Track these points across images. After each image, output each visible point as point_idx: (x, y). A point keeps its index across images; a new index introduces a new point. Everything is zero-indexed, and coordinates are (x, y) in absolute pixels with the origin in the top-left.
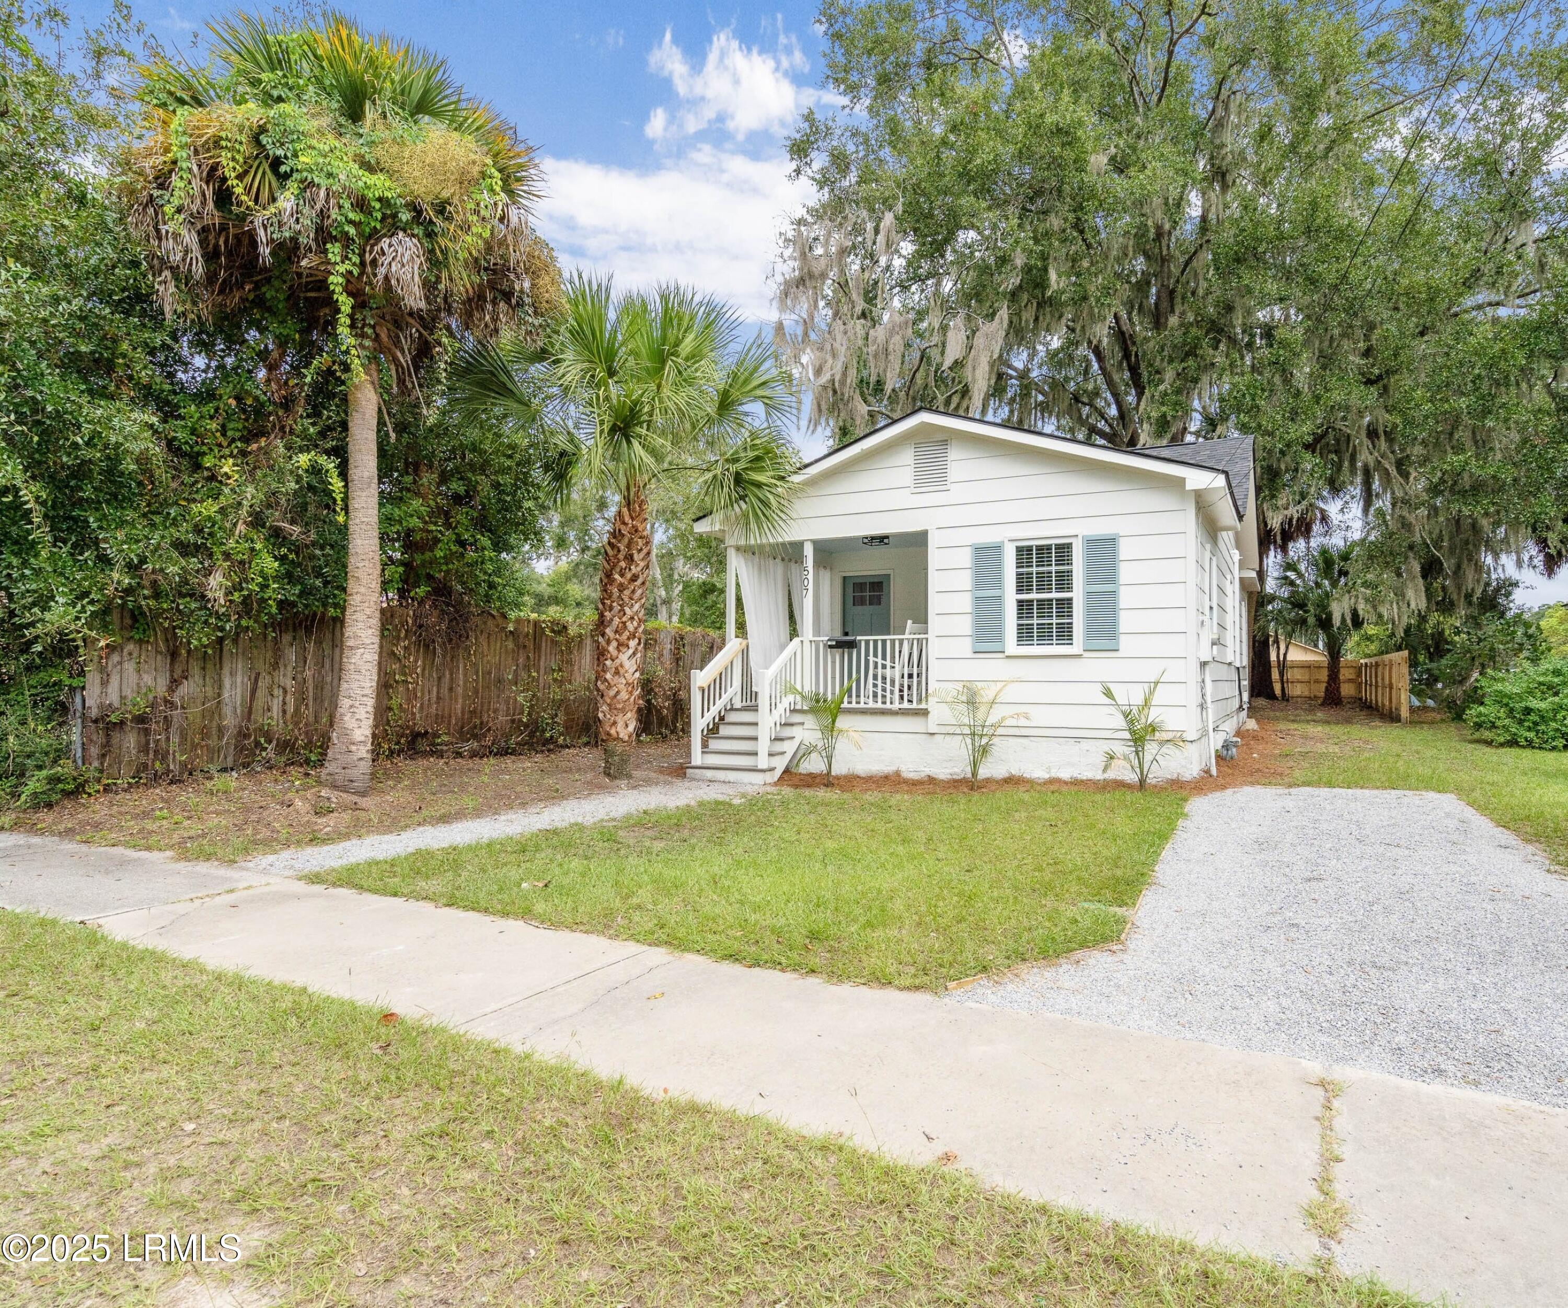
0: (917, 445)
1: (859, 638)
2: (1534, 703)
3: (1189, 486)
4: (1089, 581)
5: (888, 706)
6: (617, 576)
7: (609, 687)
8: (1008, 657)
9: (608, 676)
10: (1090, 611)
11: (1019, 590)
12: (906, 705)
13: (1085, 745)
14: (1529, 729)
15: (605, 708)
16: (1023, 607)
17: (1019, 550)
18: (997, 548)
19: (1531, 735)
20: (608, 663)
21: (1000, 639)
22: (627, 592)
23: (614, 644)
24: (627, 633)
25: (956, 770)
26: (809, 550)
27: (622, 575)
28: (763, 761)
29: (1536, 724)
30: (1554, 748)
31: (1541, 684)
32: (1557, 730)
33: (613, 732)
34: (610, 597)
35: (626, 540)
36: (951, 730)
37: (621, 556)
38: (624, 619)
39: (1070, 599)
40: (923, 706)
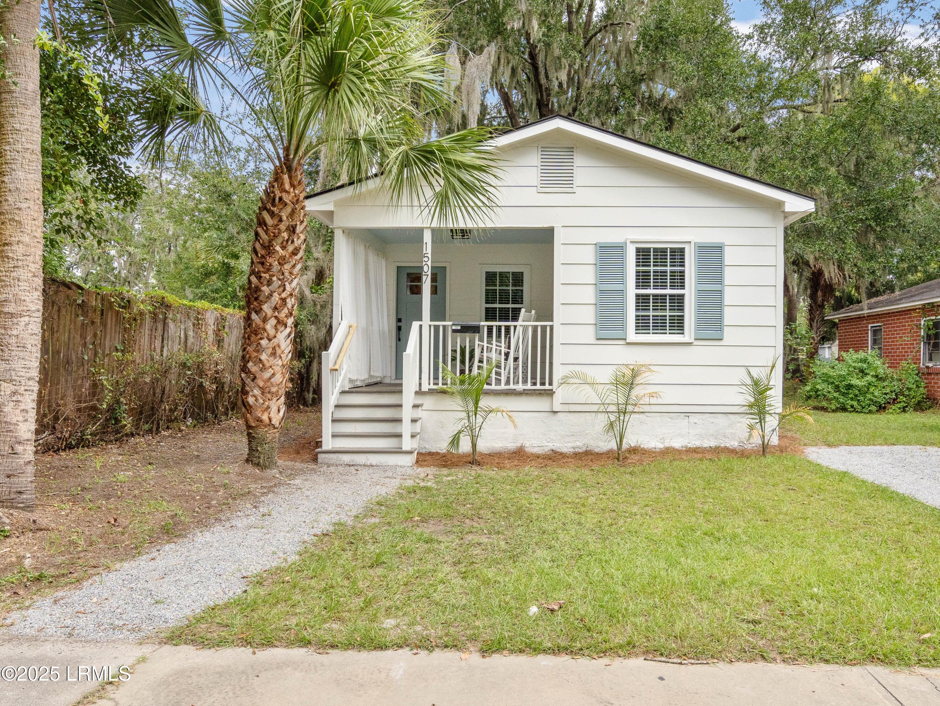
0: (544, 149)
1: (482, 323)
2: (855, 381)
3: (788, 209)
4: (700, 280)
5: (512, 386)
6: (278, 248)
7: (264, 369)
8: (628, 344)
9: (264, 357)
10: (700, 306)
11: (638, 287)
12: (529, 386)
13: (694, 419)
14: (852, 399)
15: (257, 392)
16: (642, 300)
17: (638, 250)
18: (621, 248)
19: (855, 403)
20: (264, 342)
21: (623, 327)
22: (287, 267)
23: (273, 321)
24: (285, 311)
25: (578, 444)
26: (427, 237)
27: (283, 248)
28: (407, 444)
29: (856, 396)
30: (870, 412)
31: (855, 368)
32: (870, 400)
33: (265, 417)
34: (268, 270)
35: (289, 209)
36: (595, 408)
37: (283, 227)
38: (284, 295)
39: (683, 295)
40: (547, 387)
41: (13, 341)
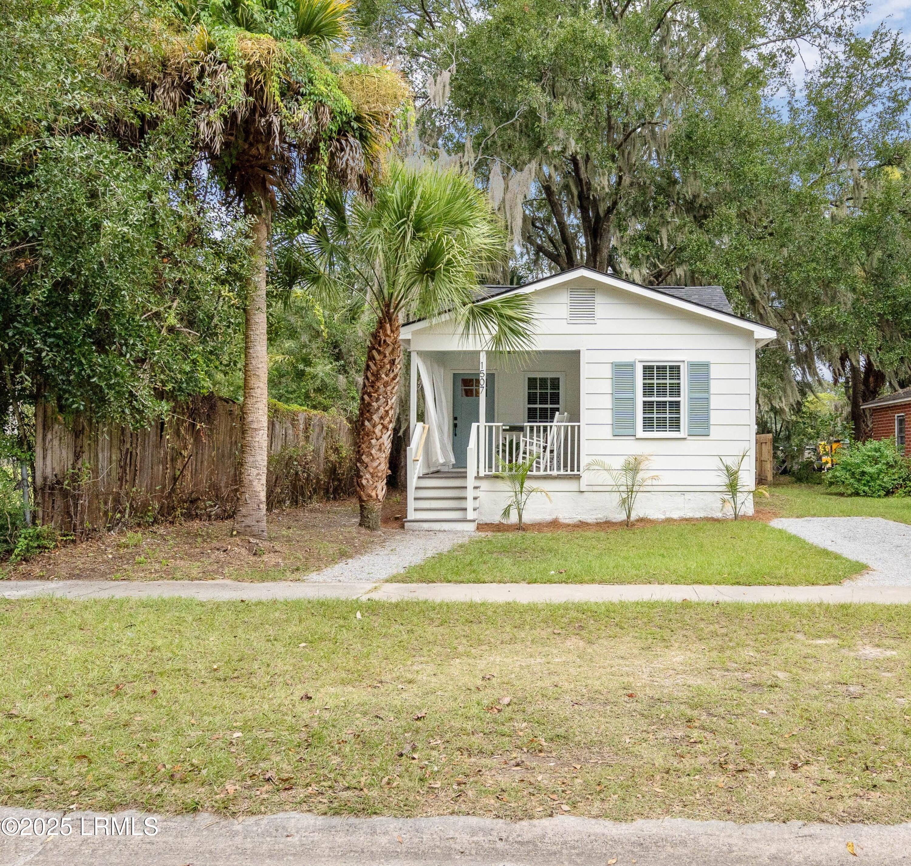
0: (572, 290)
1: (526, 424)
2: (868, 469)
3: (756, 336)
4: (691, 390)
5: (549, 472)
6: (383, 376)
7: (373, 460)
8: (637, 439)
9: (373, 451)
10: (692, 410)
11: (645, 395)
12: (562, 472)
13: (688, 496)
14: (865, 485)
15: (368, 476)
16: (648, 406)
17: (645, 367)
18: (632, 365)
19: (866, 488)
20: (373, 441)
21: (633, 426)
22: (389, 388)
23: (380, 427)
24: (388, 419)
25: (600, 516)
26: (483, 358)
27: (387, 375)
28: (471, 515)
29: (868, 482)
30: (879, 496)
31: (869, 456)
32: (880, 485)
33: (373, 494)
34: (376, 391)
35: (390, 348)
37: (386, 361)
38: (387, 408)
39: (679, 402)
40: (576, 472)
41: (256, 444)
